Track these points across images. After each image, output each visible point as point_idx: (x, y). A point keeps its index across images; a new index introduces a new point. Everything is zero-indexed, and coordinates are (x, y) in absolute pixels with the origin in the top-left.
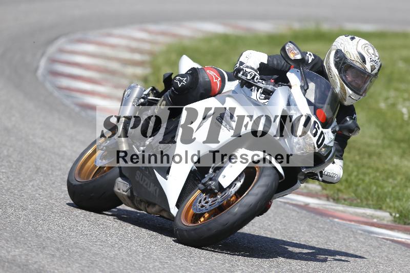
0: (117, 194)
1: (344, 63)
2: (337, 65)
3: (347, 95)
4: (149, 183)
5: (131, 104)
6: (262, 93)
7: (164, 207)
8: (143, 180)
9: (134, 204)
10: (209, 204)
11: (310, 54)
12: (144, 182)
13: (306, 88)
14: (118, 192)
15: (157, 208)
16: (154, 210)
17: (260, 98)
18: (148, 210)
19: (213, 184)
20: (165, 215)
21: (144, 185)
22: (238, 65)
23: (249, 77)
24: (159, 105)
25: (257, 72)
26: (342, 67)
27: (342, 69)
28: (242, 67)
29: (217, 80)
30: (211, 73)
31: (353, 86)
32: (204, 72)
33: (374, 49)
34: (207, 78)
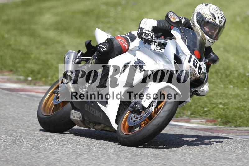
0: (72, 120)
1: (203, 20)
2: (198, 22)
3: (207, 40)
4: (95, 111)
5: (71, 63)
6: (158, 46)
7: (107, 124)
8: (90, 109)
9: (85, 125)
10: (138, 119)
11: (182, 18)
12: (91, 111)
13: (185, 39)
14: (73, 119)
15: (102, 125)
16: (100, 127)
17: (156, 49)
18: (95, 127)
19: (138, 106)
20: (108, 129)
21: (92, 112)
22: (140, 30)
23: (149, 37)
24: (90, 62)
25: (152, 33)
26: (201, 23)
27: (202, 24)
28: (143, 31)
29: (125, 45)
30: (121, 41)
31: (209, 34)
32: (116, 40)
33: (220, 10)
34: (119, 44)
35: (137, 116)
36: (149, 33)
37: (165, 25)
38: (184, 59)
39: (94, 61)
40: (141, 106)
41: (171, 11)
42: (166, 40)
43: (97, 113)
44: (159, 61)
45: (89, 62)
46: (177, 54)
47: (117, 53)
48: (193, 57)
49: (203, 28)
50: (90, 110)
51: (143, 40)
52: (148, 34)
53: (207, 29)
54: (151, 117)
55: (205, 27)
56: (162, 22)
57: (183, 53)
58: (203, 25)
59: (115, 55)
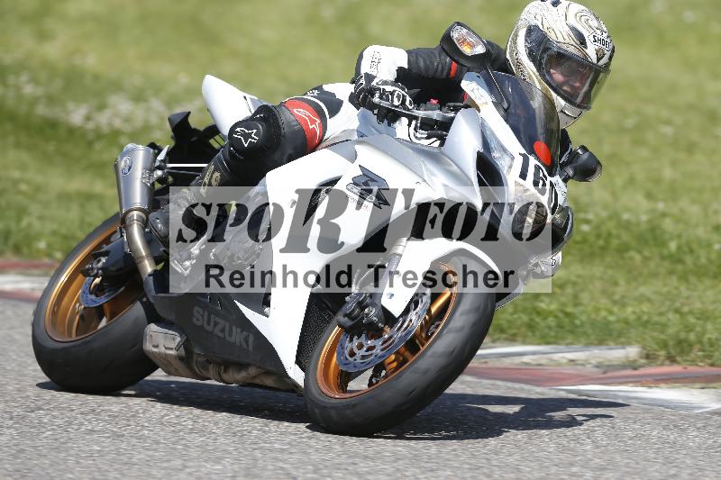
0: (150, 356)
1: (546, 50)
3: (558, 110)
4: (227, 329)
5: (138, 183)
6: (421, 128)
7: (268, 368)
8: (212, 322)
9: (192, 370)
10: (378, 349)
12: (215, 326)
14: (153, 352)
15: (252, 371)
16: (242, 375)
17: (416, 137)
18: (225, 376)
19: (372, 313)
20: (269, 382)
21: (217, 331)
22: (363, 81)
23: (396, 103)
24: (206, 180)
25: (403, 89)
26: (542, 58)
27: (543, 62)
28: (374, 83)
29: (314, 126)
30: (302, 113)
31: (565, 91)
32: (287, 113)
33: (597, 18)
34: (295, 123)
35: (369, 342)
36: (394, 91)
37: (432, 63)
38: (506, 168)
39: (217, 174)
40: (381, 313)
41: (459, 24)
42: (445, 109)
43: (234, 334)
44: (432, 174)
45: (203, 178)
46: (485, 154)
47: (290, 151)
48: (533, 161)
49: (548, 72)
50: (212, 324)
51: (376, 112)
52: (392, 93)
53: (558, 77)
54: (413, 345)
55: (552, 71)
56: (423, 55)
57: (504, 150)
58: (546, 64)
59: (285, 158)
